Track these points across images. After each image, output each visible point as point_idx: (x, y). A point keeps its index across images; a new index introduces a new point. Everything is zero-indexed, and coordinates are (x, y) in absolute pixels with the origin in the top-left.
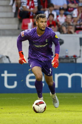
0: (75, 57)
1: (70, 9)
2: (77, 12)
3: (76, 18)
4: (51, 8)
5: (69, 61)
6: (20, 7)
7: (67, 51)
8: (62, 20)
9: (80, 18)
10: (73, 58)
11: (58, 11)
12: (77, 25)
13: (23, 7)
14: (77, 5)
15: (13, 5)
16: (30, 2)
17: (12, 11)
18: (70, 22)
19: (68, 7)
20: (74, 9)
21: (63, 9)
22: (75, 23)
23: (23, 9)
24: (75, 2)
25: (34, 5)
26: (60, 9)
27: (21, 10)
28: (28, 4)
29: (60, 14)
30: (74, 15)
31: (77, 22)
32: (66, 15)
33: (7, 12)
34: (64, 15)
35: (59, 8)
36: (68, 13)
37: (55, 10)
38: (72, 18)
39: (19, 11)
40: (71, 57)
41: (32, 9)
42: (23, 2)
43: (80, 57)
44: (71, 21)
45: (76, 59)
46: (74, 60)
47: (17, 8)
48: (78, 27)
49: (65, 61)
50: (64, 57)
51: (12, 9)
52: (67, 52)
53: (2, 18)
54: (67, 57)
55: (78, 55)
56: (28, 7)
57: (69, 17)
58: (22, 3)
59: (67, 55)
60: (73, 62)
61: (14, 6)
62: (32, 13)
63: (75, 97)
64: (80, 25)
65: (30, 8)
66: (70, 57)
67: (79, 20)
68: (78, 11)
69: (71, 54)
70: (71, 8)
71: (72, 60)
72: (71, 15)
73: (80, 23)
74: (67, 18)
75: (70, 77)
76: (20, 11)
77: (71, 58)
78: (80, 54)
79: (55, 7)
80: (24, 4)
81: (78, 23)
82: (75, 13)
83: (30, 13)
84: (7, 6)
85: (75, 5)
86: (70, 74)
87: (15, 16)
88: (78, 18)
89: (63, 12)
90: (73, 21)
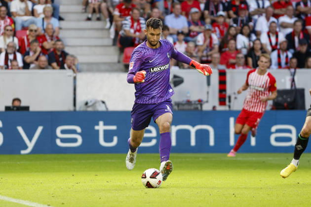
0: (200, 101)
1: (192, 34)
2: (203, 38)
3: (202, 46)
4: (166, 32)
5: (192, 107)
6: (120, 30)
7: (188, 93)
8: (180, 48)
9: (207, 46)
10: (197, 103)
11: (175, 36)
12: (203, 56)
13: (125, 31)
14: (203, 28)
15: (110, 28)
16: (135, 24)
17: (109, 37)
18: (192, 52)
19: (190, 31)
20: (198, 33)
21: (182, 33)
22: (200, 54)
23: (125, 33)
24: (199, 23)
25: (140, 28)
26: (178, 33)
27: (123, 35)
28: (132, 27)
29: (178, 40)
30: (199, 42)
31: (203, 52)
32: (187, 42)
33: (102, 38)
34: (183, 42)
35: (176, 33)
36: (189, 38)
37: (171, 34)
38: (196, 46)
39: (119, 38)
40: (195, 101)
41: (137, 34)
42: (126, 24)
43: (207, 102)
44: (194, 50)
45: (201, 105)
46: (199, 106)
47: (117, 32)
48: (204, 59)
49: (186, 107)
50: (184, 102)
51: (109, 34)
52: (188, 95)
53: (96, 46)
54: (189, 102)
55: (204, 99)
56: (132, 31)
57: (191, 45)
58: (124, 26)
59: (188, 99)
60: (197, 109)
61: (112, 30)
62: (137, 39)
63: (201, 159)
64: (207, 56)
65: (135, 32)
66: (193, 102)
67: (206, 50)
68: (205, 36)
69: (194, 98)
70: (194, 32)
71: (196, 106)
72: (195, 42)
73: (207, 53)
74: (188, 46)
75: (193, 130)
76: (121, 37)
77: (195, 104)
78: (208, 97)
79: (171, 31)
80: (126, 27)
81: (205, 54)
82: (200, 39)
83: (134, 39)
84: (103, 29)
85: (200, 28)
86: (193, 126)
87: (114, 44)
88: (205, 46)
89: (182, 37)
90: (196, 50)
